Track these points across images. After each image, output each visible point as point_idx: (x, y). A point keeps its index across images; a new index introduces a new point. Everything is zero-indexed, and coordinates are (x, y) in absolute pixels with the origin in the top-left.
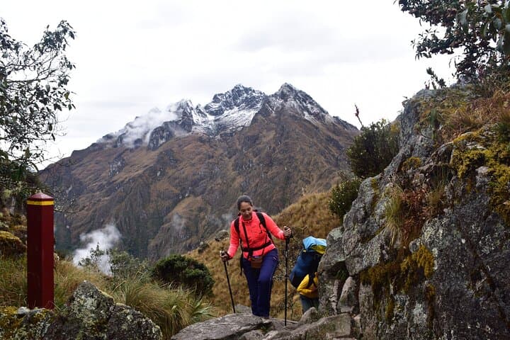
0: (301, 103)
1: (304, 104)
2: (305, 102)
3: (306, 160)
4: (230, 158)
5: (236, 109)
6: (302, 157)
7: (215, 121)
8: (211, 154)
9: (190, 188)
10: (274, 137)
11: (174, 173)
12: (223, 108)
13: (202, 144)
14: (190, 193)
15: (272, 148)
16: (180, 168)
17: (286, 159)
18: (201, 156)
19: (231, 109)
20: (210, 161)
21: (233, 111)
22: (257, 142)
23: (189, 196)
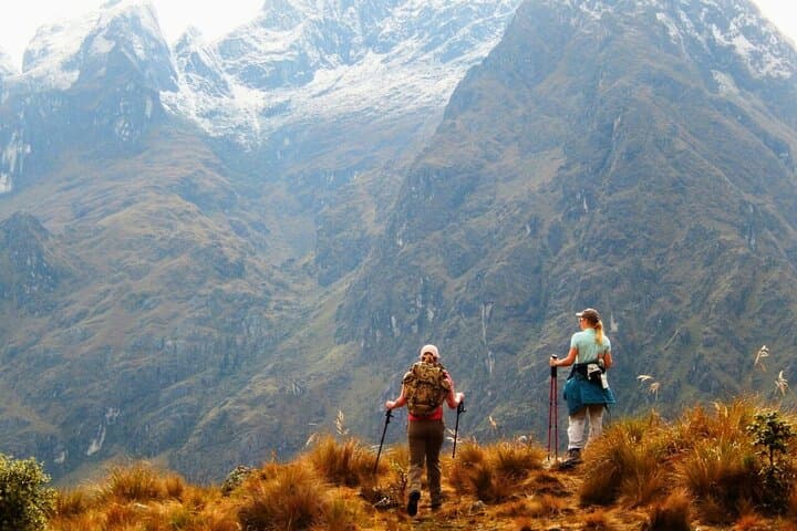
0: (699, 28)
1: (717, 34)
2: (724, 28)
3: (724, 287)
4: (325, 282)
5: (373, 60)
6: (701, 272)
7: (269, 113)
8: (233, 258)
9: (111, 413)
10: (558, 179)
11: (40, 335)
12: (313, 54)
13: (193, 207)
14: (111, 439)
15: (545, 231)
16: (69, 312)
17: (615, 284)
18: (184, 259)
19: (348, 61)
20: (227, 287)
21: (356, 70)
22: (472, 202)
23: (102, 455)
